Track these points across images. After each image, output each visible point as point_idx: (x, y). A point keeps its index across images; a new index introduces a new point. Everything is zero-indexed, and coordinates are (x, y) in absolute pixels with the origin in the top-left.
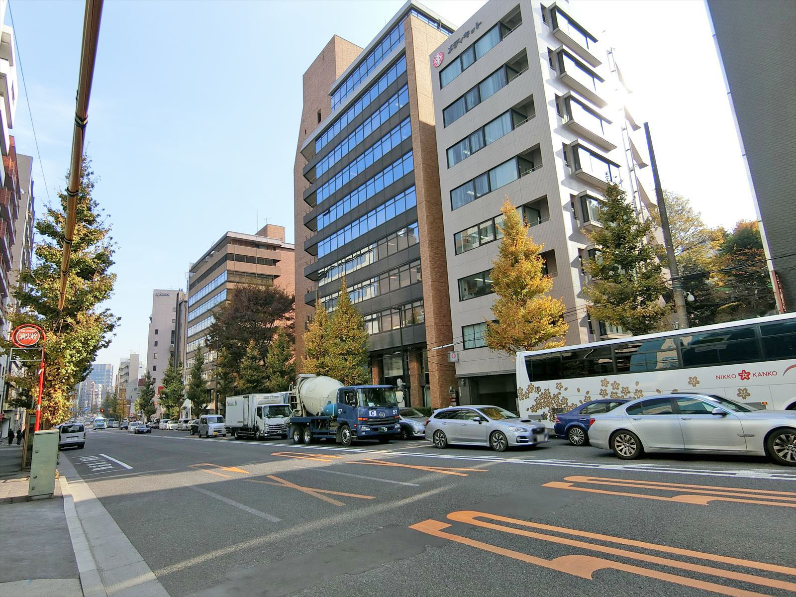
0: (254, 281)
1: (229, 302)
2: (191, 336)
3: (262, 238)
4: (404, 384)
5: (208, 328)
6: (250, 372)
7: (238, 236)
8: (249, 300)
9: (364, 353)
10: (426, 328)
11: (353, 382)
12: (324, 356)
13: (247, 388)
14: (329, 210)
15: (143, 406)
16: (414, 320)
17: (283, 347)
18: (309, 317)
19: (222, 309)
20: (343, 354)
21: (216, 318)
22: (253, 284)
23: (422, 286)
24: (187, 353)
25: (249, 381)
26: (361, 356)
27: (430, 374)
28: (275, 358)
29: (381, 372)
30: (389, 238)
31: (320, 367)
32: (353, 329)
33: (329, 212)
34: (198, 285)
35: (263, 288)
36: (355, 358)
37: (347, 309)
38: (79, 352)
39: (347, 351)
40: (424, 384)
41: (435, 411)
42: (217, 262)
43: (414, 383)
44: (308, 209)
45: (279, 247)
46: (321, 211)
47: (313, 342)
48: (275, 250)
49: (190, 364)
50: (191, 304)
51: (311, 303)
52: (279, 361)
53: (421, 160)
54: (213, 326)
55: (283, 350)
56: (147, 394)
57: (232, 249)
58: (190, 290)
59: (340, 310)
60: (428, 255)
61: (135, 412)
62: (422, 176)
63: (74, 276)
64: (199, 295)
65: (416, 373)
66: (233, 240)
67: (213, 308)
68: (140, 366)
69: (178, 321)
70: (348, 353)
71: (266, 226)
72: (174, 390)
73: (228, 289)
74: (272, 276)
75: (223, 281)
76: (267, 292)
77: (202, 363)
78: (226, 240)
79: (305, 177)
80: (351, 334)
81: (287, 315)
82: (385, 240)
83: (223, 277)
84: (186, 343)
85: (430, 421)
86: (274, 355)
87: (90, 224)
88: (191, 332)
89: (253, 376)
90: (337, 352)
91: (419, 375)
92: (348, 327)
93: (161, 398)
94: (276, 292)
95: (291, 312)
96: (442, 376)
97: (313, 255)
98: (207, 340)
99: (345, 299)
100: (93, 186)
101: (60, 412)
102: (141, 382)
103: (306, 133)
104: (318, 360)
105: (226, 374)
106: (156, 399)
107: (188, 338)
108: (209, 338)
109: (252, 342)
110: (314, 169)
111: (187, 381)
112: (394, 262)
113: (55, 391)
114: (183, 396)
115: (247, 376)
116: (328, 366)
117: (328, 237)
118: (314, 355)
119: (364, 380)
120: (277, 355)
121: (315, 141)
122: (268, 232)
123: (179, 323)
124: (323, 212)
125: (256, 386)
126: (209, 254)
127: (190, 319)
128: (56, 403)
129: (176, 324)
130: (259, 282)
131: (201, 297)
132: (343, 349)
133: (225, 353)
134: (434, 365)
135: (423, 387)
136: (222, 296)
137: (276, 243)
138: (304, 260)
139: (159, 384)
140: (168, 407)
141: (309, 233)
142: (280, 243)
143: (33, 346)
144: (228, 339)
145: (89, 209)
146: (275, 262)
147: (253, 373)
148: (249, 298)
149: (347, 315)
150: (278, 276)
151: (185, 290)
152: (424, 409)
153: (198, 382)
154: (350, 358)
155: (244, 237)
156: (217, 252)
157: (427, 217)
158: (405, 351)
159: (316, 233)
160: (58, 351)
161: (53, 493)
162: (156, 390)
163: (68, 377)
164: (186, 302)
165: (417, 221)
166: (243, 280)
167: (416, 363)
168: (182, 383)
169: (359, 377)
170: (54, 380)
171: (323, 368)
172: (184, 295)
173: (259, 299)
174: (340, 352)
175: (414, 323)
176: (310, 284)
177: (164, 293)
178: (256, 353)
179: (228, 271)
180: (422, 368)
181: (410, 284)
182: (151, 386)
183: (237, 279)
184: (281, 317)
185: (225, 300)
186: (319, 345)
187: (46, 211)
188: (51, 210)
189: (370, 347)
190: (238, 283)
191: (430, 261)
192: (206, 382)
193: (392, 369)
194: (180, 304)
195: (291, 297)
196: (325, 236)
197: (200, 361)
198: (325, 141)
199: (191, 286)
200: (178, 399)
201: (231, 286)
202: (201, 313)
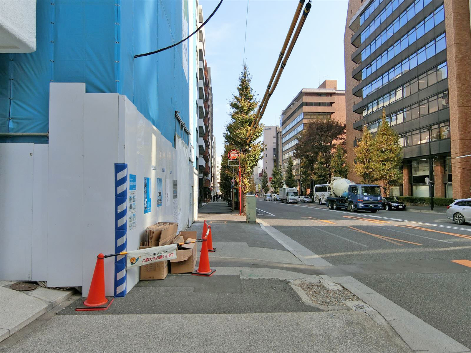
0: (319, 117)
1: (305, 131)
2: (285, 151)
3: (323, 90)
4: (431, 181)
5: (294, 146)
6: (320, 171)
7: (308, 91)
8: (317, 129)
9: (398, 160)
10: (451, 142)
11: (390, 179)
12: (369, 162)
13: (319, 180)
14: (371, 64)
15: (263, 187)
16: (439, 136)
17: (341, 157)
18: (356, 137)
19: (302, 135)
20: (382, 161)
21: (299, 140)
22: (319, 119)
23: (449, 111)
24: (283, 160)
25: (319, 176)
26: (396, 162)
27: (453, 175)
28: (335, 163)
29: (410, 173)
30: (420, 78)
31: (366, 169)
32: (391, 144)
33: (371, 65)
34: (287, 123)
35: (325, 121)
36: (392, 163)
37: (386, 132)
38: (252, 162)
39: (386, 159)
40: (447, 182)
41: (455, 200)
42: (297, 108)
43: (438, 181)
44: (355, 66)
45: (334, 94)
46: (364, 66)
47: (361, 153)
48: (331, 96)
49: (285, 166)
50: (283, 133)
51: (359, 128)
52: (338, 165)
53: (452, 10)
54: (297, 145)
55: (341, 158)
56: (265, 181)
57: (305, 99)
58: (283, 125)
59: (381, 132)
60: (456, 87)
61: (258, 190)
62: (452, 24)
63: (248, 127)
64: (288, 128)
65: (440, 174)
66: (305, 93)
67: (296, 135)
68: (259, 167)
69: (277, 143)
70: (387, 160)
71: (325, 81)
72: (278, 180)
73: (304, 123)
74: (330, 113)
75: (301, 119)
76: (328, 123)
77: (292, 166)
78: (302, 94)
79: (353, 45)
80: (389, 148)
81: (340, 136)
82: (417, 79)
83: (301, 117)
84: (282, 155)
85: (451, 207)
86: (335, 161)
87: (251, 100)
88: (284, 149)
89: (321, 173)
90: (379, 159)
91: (443, 175)
92: (387, 143)
93: (272, 184)
94: (333, 122)
95: (342, 134)
96: (464, 177)
97: (358, 97)
98: (294, 153)
99: (385, 125)
100: (250, 81)
101: (247, 188)
102: (261, 175)
103: (352, 12)
104: (364, 164)
105: (305, 172)
106: (269, 184)
107: (283, 152)
108: (295, 152)
109: (320, 154)
110: (359, 37)
111: (284, 174)
112: (423, 95)
113: (244, 179)
114: (283, 183)
115: (318, 173)
116: (372, 168)
117: (370, 83)
118: (362, 161)
119: (398, 177)
120: (337, 161)
121: (359, 16)
122: (326, 85)
123: (278, 144)
124: (366, 66)
125: (324, 179)
126: (292, 104)
127: (283, 142)
128: (245, 184)
129: (276, 145)
130: (322, 117)
131: (289, 129)
132: (383, 158)
133: (305, 161)
134: (457, 168)
135: (445, 184)
136: (301, 128)
137: (332, 92)
138: (352, 101)
139: (270, 175)
140: (275, 188)
141: (355, 82)
142: (334, 91)
143: (236, 159)
144: (305, 152)
145: (250, 93)
146: (332, 103)
147: (322, 171)
148: (317, 128)
149: (386, 135)
150: (334, 112)
151: (280, 126)
152: (446, 199)
153: (290, 176)
154: (388, 164)
155: (312, 91)
156: (297, 102)
157: (456, 56)
158: (431, 159)
159: (361, 82)
160: (245, 161)
161: (256, 221)
162: (268, 180)
163: (249, 173)
164: (281, 132)
165: (446, 61)
166: (312, 117)
167: (440, 167)
168: (281, 176)
169: (394, 175)
170: (243, 174)
171: (368, 169)
172: (279, 128)
173: (324, 128)
174: (381, 160)
175: (440, 138)
176: (357, 116)
177: (269, 128)
178: (323, 160)
179: (304, 112)
180: (445, 171)
181: (437, 110)
182: (266, 177)
183: (309, 117)
184: (337, 138)
185: (303, 130)
186: (365, 155)
187: (233, 97)
188: (235, 96)
189: (402, 156)
190: (310, 119)
191: (457, 91)
192: (295, 175)
193: (418, 171)
194: (278, 134)
195: (343, 125)
196: (368, 83)
197: (291, 165)
198: (367, 15)
199: (283, 123)
200: (280, 184)
201: (306, 121)
202: (289, 138)
